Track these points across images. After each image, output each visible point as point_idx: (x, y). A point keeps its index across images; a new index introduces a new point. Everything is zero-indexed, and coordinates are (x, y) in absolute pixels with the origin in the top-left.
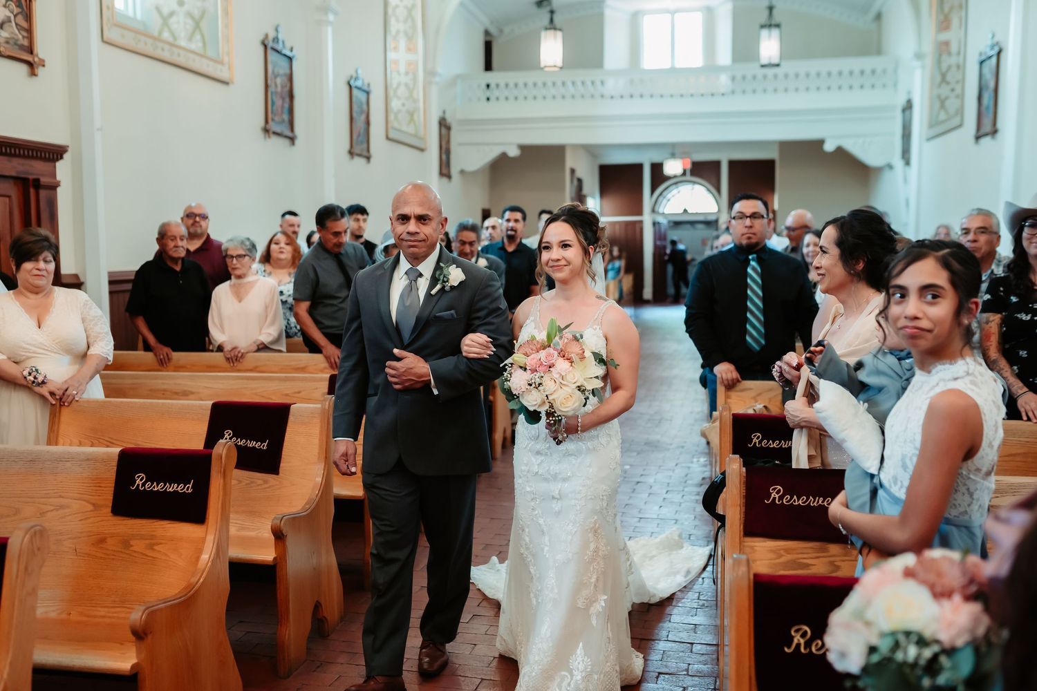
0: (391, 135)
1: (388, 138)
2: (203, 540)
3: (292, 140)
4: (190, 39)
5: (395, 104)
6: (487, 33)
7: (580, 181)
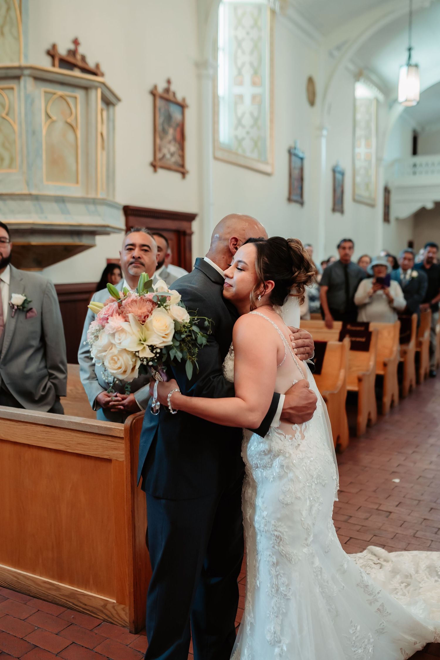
0: (357, 198)
1: (354, 200)
3: (302, 204)
4: (252, 151)
5: (359, 179)
6: (414, 131)
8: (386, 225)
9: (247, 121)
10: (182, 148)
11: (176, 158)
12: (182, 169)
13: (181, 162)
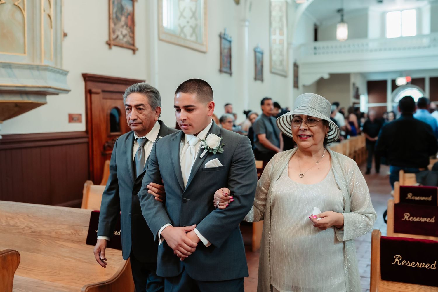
0: (273, 70)
1: (271, 72)
3: (231, 74)
4: (191, 36)
5: (274, 58)
6: (315, 25)
7: (357, 88)
8: (296, 90)
9: (188, 14)
10: (133, 31)
11: (128, 39)
12: (132, 47)
13: (132, 42)
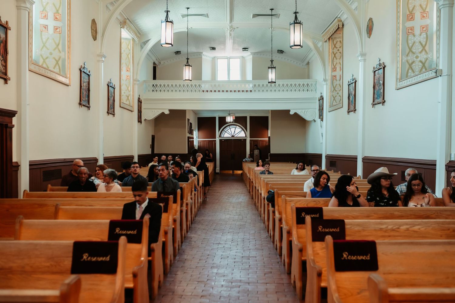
0: (122, 105)
1: (120, 107)
2: (141, 249)
3: (89, 108)
5: (123, 93)
6: (154, 63)
7: (191, 124)
8: (139, 123)
12: (5, 77)
13: (4, 71)
